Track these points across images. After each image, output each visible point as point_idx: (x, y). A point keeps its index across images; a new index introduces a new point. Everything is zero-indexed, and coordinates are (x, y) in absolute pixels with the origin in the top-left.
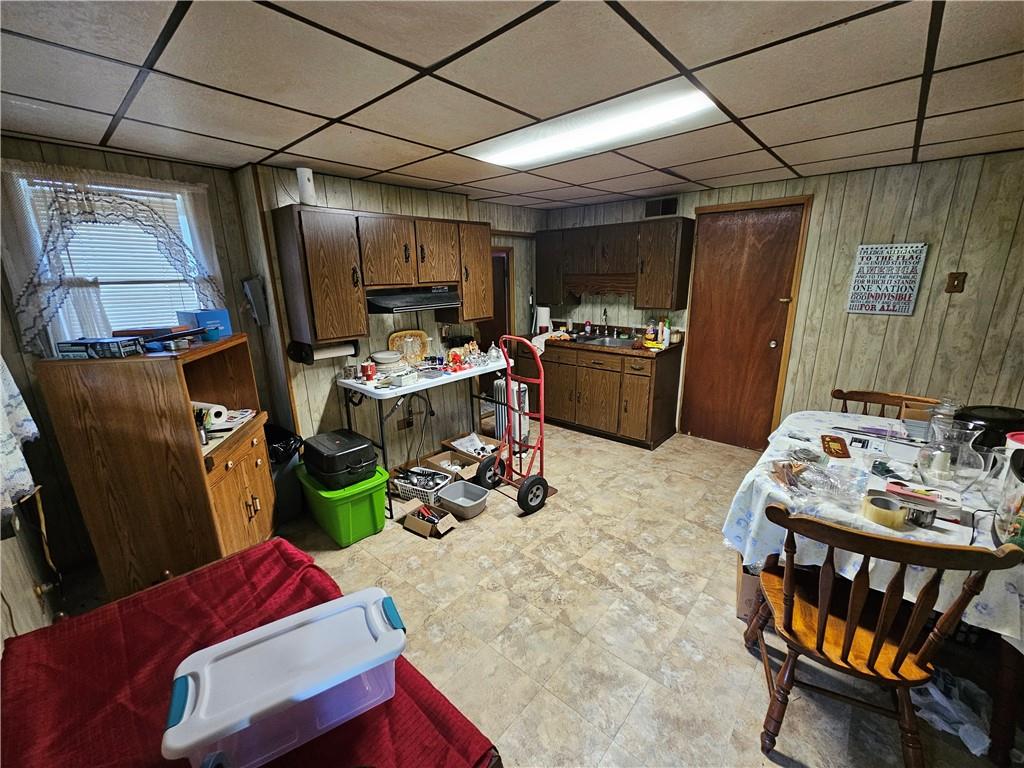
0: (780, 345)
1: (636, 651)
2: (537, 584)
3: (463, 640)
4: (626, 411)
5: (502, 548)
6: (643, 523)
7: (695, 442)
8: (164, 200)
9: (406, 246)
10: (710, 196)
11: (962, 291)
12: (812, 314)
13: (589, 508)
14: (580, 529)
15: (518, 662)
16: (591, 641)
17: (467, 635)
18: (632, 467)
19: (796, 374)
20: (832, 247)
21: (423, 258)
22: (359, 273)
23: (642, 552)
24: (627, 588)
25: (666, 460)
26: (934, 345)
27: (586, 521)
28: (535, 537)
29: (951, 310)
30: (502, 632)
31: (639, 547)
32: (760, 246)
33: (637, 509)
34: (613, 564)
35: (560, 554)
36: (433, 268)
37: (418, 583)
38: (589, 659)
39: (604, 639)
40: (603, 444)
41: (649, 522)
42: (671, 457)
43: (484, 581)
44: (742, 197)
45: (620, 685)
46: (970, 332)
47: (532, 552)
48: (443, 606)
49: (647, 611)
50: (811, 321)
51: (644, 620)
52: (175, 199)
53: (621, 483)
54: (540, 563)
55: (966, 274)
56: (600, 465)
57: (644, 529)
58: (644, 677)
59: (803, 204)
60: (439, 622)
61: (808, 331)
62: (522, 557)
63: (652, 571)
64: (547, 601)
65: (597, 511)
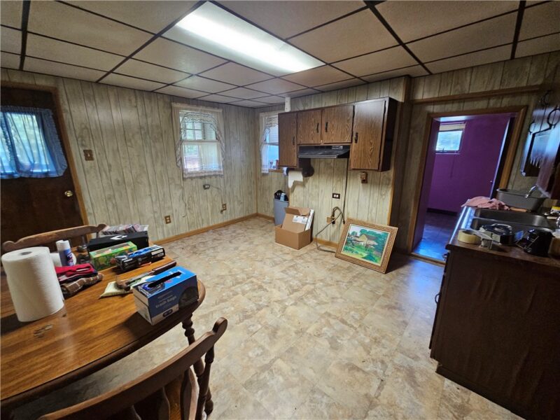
9: (318, 124)
21: (327, 129)
22: (296, 138)
36: (332, 134)
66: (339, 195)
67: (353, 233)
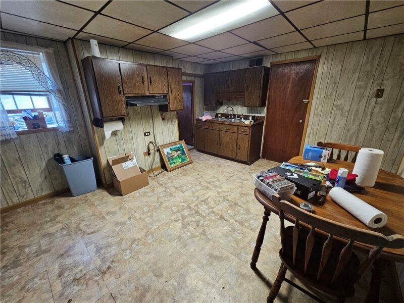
0: (304, 121)
1: (232, 246)
2: (194, 219)
3: (161, 241)
4: (239, 149)
5: (183, 204)
6: (242, 194)
7: (268, 162)
8: (34, 55)
9: (143, 77)
10: (276, 57)
11: (382, 97)
12: (318, 108)
13: (221, 188)
14: (216, 197)
15: (182, 250)
16: (214, 242)
17: (163, 239)
18: (240, 172)
19: (310, 134)
20: (327, 79)
21: (151, 82)
22: (121, 88)
23: (240, 206)
24: (232, 221)
25: (255, 169)
26: (368, 121)
27: (219, 193)
28: (197, 200)
29: (376, 106)
30: (177, 238)
31: (239, 204)
32: (297, 79)
33: (240, 189)
34: (227, 211)
35: (206, 207)
36: (155, 87)
37: (146, 218)
38: (211, 250)
39: (219, 241)
40: (230, 163)
41: (244, 194)
42: (257, 168)
43: (173, 218)
44: (290, 57)
45: (223, 261)
46: (383, 115)
47: (195, 206)
48: (154, 227)
49: (239, 230)
50: (317, 111)
51: (237, 234)
52: (39, 54)
53: (235, 178)
54: (197, 210)
55: (384, 90)
56: (227, 171)
57: (242, 197)
58: (233, 257)
59: (316, 60)
60: (152, 234)
61: (315, 116)
62: (190, 208)
63: (243, 214)
64: (198, 225)
65: (224, 189)
66: (149, 132)
67: (168, 153)
